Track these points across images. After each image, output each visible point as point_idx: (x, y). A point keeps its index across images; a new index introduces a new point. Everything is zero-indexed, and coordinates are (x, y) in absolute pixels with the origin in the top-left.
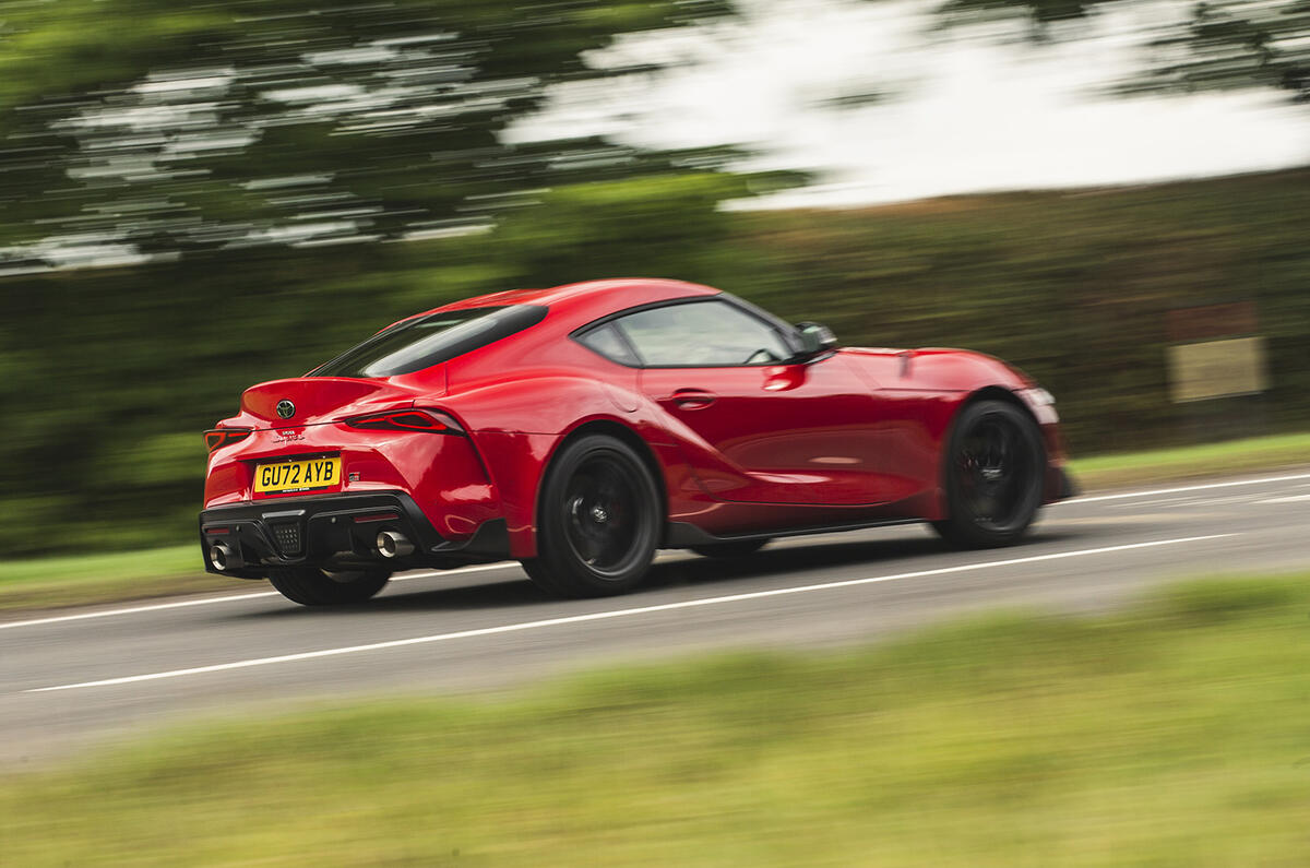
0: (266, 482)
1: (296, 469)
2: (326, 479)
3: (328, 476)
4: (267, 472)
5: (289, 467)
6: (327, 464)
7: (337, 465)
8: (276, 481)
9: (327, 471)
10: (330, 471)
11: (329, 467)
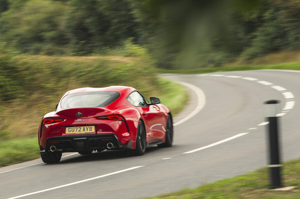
0: (70, 131)
1: (80, 129)
2: (90, 131)
3: (91, 130)
4: (70, 129)
5: (77, 128)
6: (90, 127)
7: (93, 128)
8: (73, 131)
9: (90, 129)
10: (91, 129)
11: (91, 128)
